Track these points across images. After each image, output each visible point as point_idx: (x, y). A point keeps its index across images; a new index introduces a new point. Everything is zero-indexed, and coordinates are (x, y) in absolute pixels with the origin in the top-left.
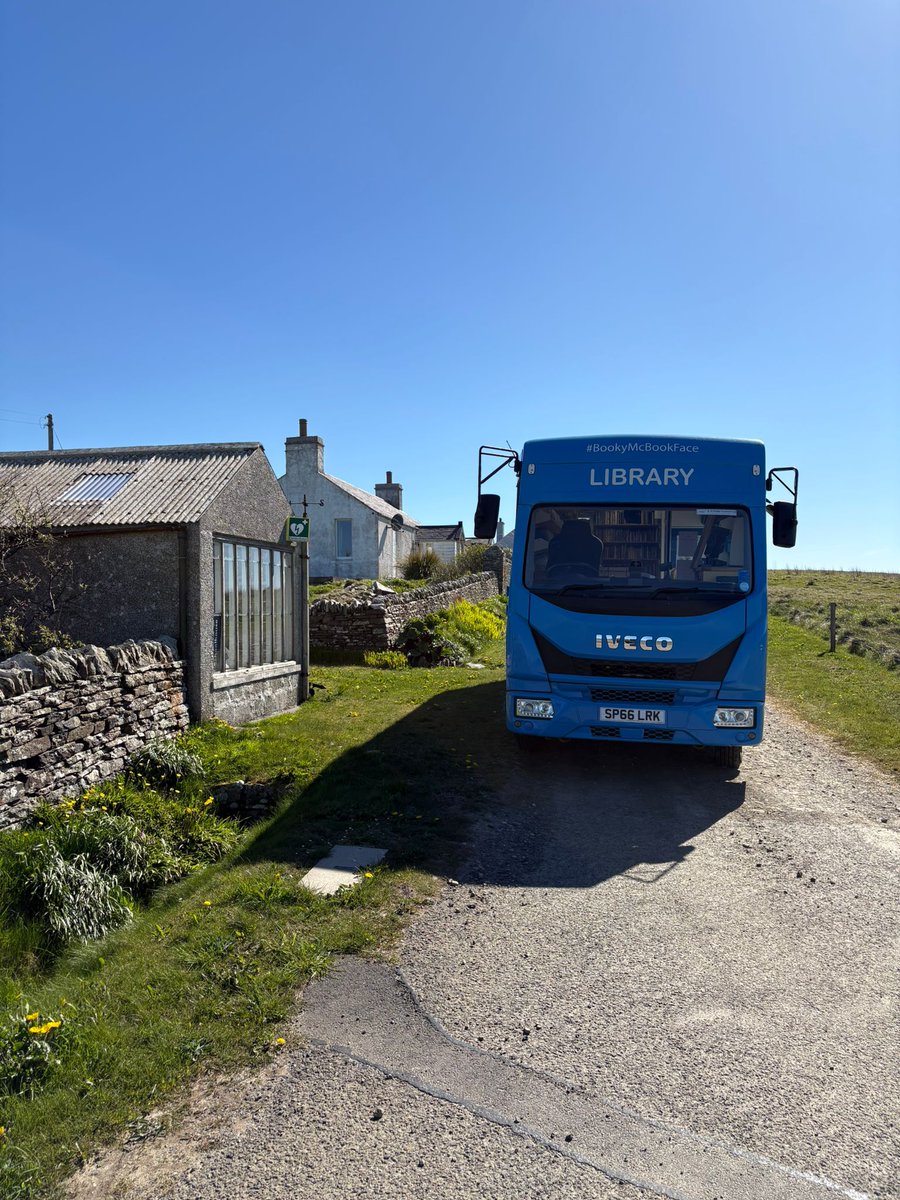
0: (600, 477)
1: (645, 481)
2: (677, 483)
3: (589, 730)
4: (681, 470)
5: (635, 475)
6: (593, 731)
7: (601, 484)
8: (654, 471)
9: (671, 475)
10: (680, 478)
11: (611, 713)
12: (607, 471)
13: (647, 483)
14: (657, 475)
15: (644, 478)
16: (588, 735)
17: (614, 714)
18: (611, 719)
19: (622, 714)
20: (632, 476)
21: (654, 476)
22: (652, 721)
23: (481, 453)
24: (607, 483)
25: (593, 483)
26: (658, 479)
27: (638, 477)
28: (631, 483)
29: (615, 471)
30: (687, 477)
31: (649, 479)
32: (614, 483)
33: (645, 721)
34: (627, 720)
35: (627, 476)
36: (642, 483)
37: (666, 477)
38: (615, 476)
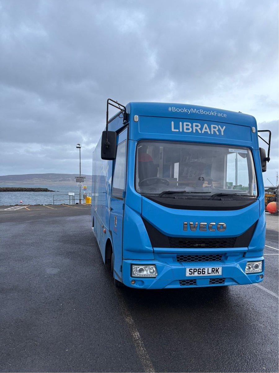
0: (177, 127)
1: (201, 131)
2: (218, 133)
3: (179, 282)
4: (219, 126)
5: (196, 127)
6: (180, 283)
7: (178, 130)
8: (206, 125)
9: (215, 129)
10: (219, 131)
11: (193, 271)
12: (181, 123)
13: (203, 132)
14: (207, 128)
15: (201, 129)
16: (178, 286)
17: (194, 272)
18: (193, 275)
19: (198, 271)
20: (194, 128)
21: (206, 129)
22: (215, 274)
23: (108, 103)
24: (181, 130)
25: (173, 130)
26: (208, 130)
27: (198, 128)
28: (194, 131)
29: (185, 124)
30: (222, 130)
31: (204, 130)
32: (185, 131)
33: (211, 275)
34: (201, 275)
35: (192, 127)
36: (200, 132)
37: (212, 129)
38: (185, 127)
